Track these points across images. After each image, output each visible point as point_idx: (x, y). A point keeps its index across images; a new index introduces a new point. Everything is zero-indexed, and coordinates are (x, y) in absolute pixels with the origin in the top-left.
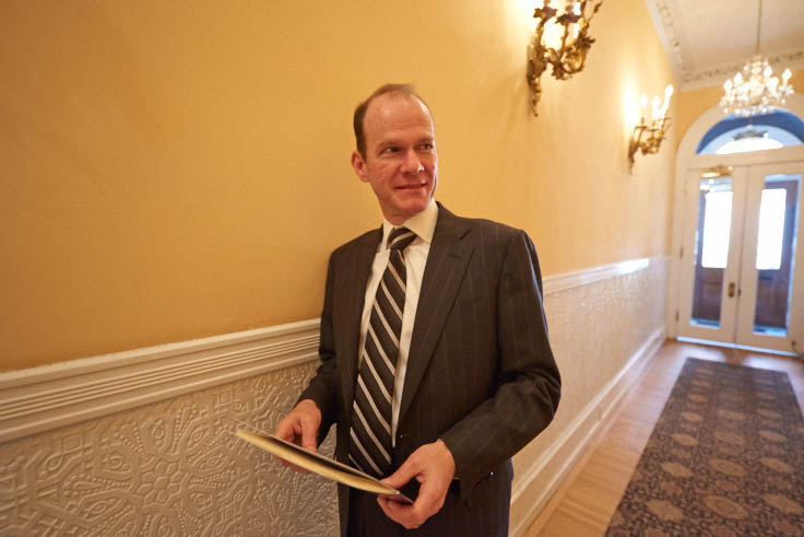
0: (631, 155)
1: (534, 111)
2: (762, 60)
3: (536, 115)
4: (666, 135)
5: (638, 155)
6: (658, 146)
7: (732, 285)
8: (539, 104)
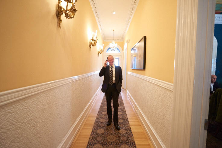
0: (98, 54)
2: (114, 41)
3: (90, 51)
5: (99, 54)
6: (102, 53)
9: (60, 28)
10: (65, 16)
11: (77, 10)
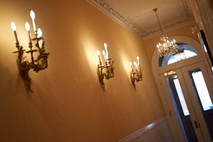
0: (133, 83)
1: (104, 90)
2: (165, 36)
3: (105, 91)
4: (142, 73)
6: (141, 77)
7: (195, 122)
8: (105, 88)
9: (32, 92)
10: (34, 70)
11: (49, 54)
